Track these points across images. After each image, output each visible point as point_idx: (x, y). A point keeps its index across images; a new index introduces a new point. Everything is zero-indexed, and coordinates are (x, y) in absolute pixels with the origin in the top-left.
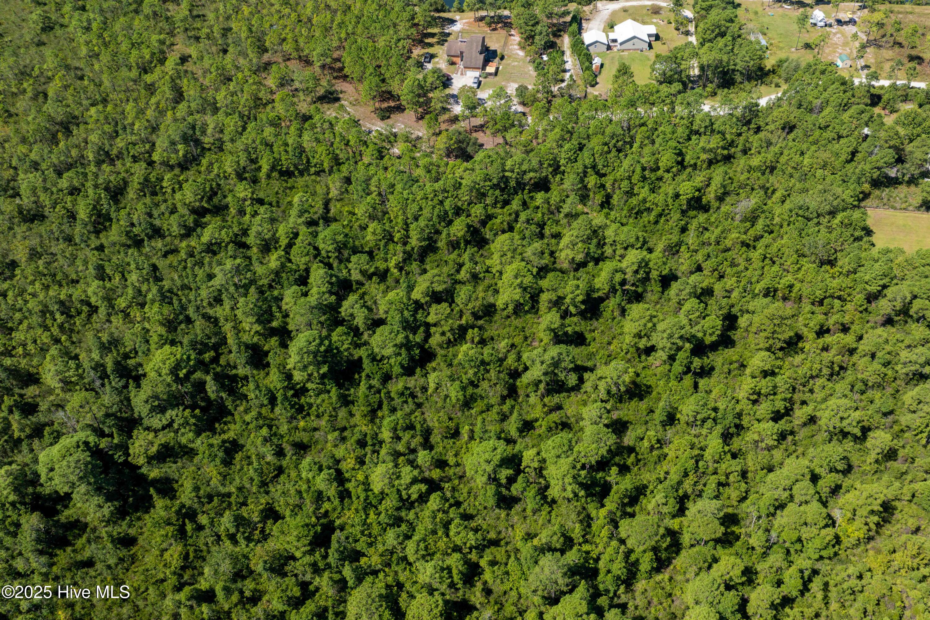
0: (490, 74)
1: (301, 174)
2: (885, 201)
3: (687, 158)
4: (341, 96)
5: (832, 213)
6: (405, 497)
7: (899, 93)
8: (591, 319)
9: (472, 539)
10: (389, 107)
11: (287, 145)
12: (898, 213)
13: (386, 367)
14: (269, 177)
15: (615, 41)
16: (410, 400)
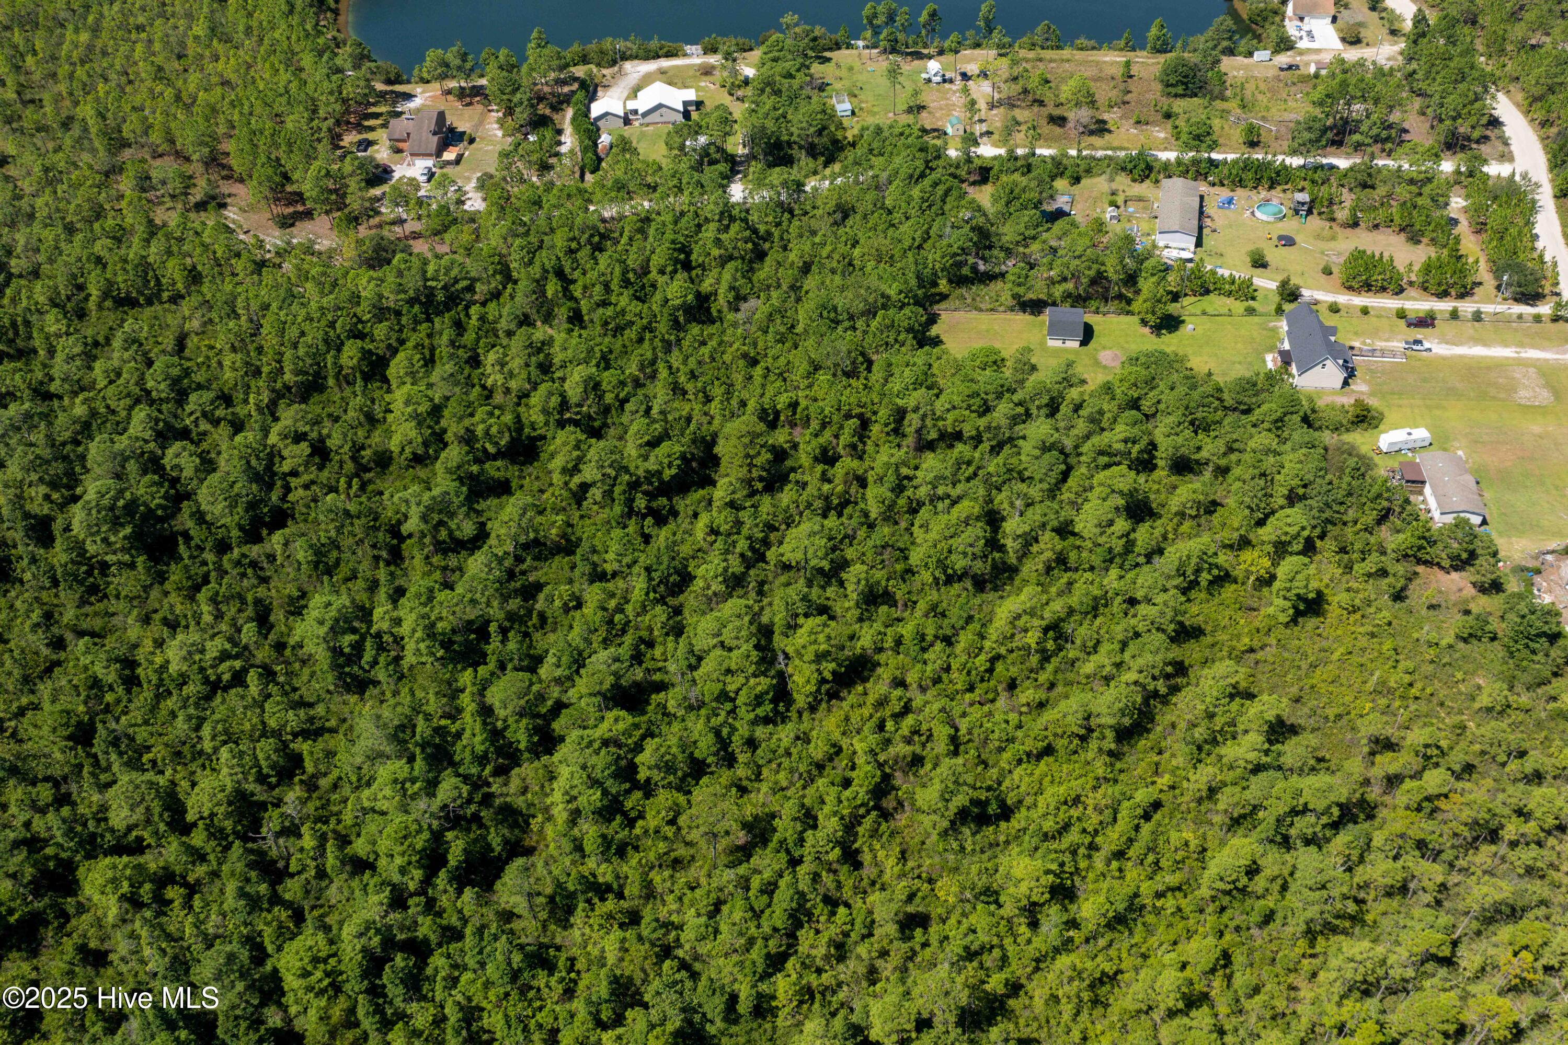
0: (448, 163)
1: (150, 302)
2: (969, 301)
3: (694, 257)
4: (229, 200)
5: (871, 312)
6: (213, 678)
7: (1019, 163)
8: (523, 464)
9: (294, 720)
10: (295, 212)
11: (125, 261)
12: (984, 316)
13: (221, 533)
14: (100, 307)
15: (635, 112)
16: (249, 571)
